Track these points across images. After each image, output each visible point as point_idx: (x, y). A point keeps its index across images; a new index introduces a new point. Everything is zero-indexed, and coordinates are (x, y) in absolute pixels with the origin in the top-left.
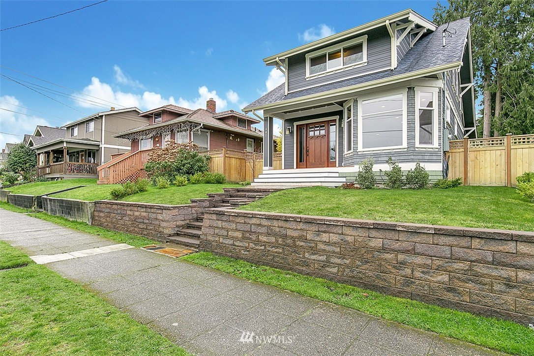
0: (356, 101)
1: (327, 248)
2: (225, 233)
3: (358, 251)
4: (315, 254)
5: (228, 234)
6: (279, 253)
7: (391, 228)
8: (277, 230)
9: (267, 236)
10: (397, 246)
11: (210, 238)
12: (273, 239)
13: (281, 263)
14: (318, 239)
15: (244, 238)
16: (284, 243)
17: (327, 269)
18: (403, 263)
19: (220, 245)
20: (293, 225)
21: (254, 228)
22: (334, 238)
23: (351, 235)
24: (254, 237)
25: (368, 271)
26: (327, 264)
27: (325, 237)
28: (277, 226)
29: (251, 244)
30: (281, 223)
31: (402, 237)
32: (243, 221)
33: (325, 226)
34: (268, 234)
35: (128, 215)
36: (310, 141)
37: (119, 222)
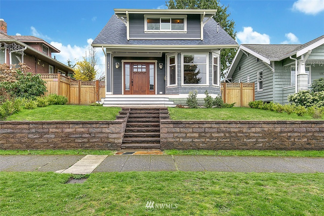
0: (179, 55)
1: (255, 135)
2: (184, 135)
3: (271, 134)
4: (250, 139)
5: (186, 136)
6: (228, 141)
7: (284, 123)
8: (224, 129)
9: (218, 133)
10: (286, 130)
11: (170, 140)
12: (223, 135)
13: (230, 147)
14: (249, 131)
15: (200, 137)
16: (230, 136)
17: (257, 145)
18: (290, 137)
19: (181, 143)
20: (234, 125)
21: (207, 130)
22: (258, 130)
23: (266, 127)
24: (208, 135)
25: (277, 142)
26: (257, 142)
27: (253, 130)
28: (223, 127)
29: (207, 139)
30: (225, 125)
31: (288, 126)
32: (198, 126)
33: (253, 125)
34: (218, 132)
35: (52, 132)
36: (134, 75)
37: (36, 141)
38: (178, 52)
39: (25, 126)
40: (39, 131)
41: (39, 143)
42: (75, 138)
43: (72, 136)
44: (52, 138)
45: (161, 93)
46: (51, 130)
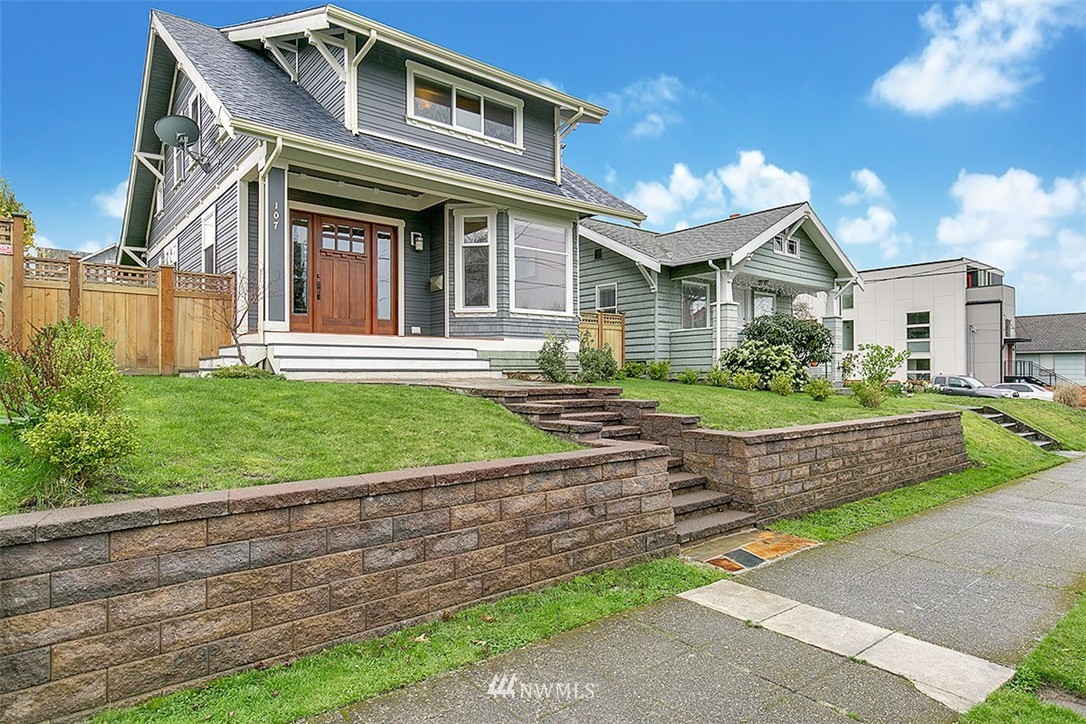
0: (502, 218)
2: (789, 474)
4: (874, 467)
5: (791, 476)
7: (902, 423)
8: (841, 447)
9: (835, 460)
12: (841, 462)
15: (812, 473)
17: (883, 480)
19: (788, 500)
21: (819, 454)
22: (879, 443)
24: (823, 467)
26: (882, 473)
29: (822, 480)
32: (804, 445)
35: (464, 524)
36: (325, 262)
37: (406, 579)
38: (500, 206)
39: (346, 511)
40: (410, 525)
41: (420, 587)
42: (550, 532)
43: (540, 526)
44: (467, 551)
45: (416, 330)
46: (458, 514)
